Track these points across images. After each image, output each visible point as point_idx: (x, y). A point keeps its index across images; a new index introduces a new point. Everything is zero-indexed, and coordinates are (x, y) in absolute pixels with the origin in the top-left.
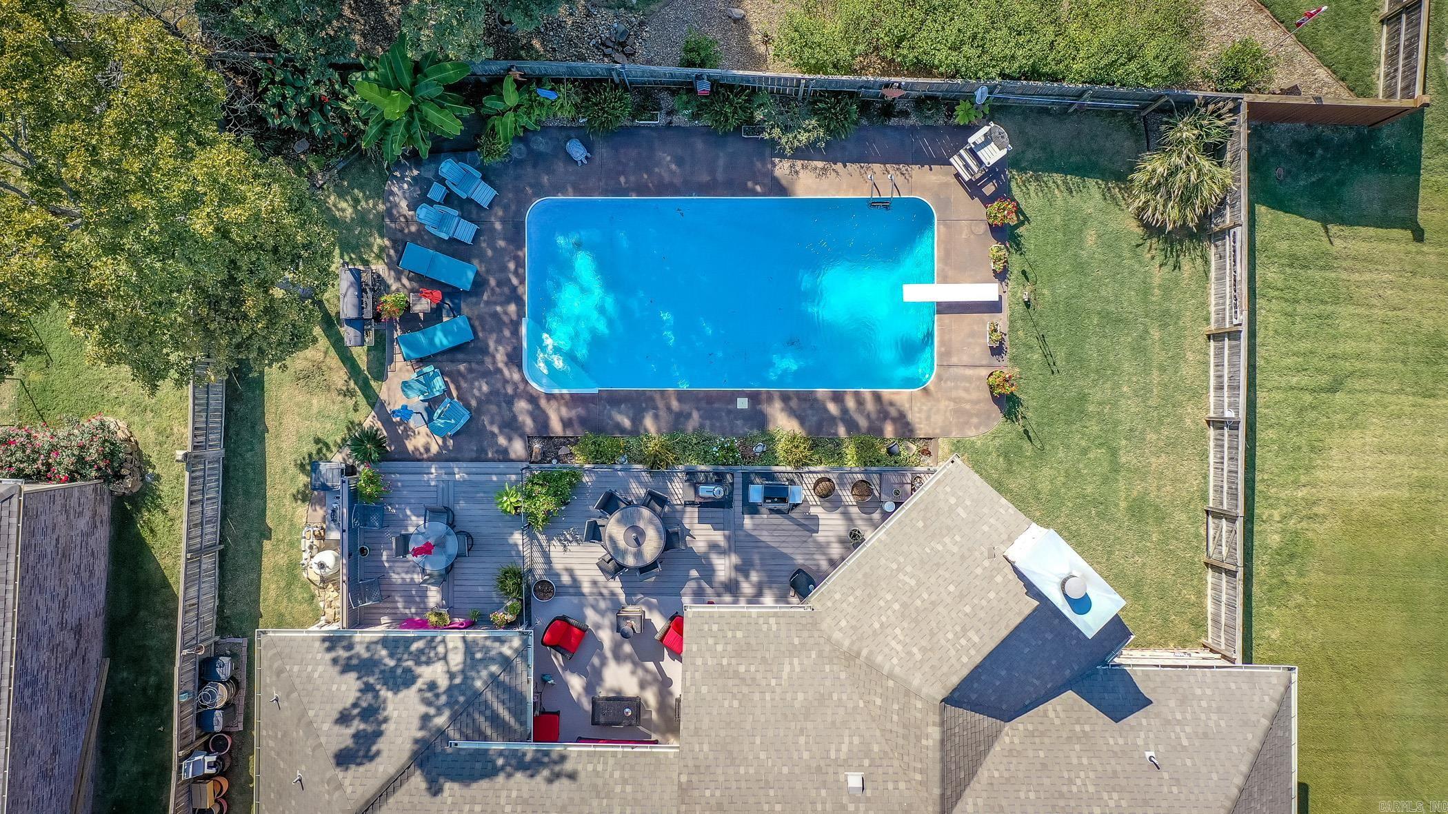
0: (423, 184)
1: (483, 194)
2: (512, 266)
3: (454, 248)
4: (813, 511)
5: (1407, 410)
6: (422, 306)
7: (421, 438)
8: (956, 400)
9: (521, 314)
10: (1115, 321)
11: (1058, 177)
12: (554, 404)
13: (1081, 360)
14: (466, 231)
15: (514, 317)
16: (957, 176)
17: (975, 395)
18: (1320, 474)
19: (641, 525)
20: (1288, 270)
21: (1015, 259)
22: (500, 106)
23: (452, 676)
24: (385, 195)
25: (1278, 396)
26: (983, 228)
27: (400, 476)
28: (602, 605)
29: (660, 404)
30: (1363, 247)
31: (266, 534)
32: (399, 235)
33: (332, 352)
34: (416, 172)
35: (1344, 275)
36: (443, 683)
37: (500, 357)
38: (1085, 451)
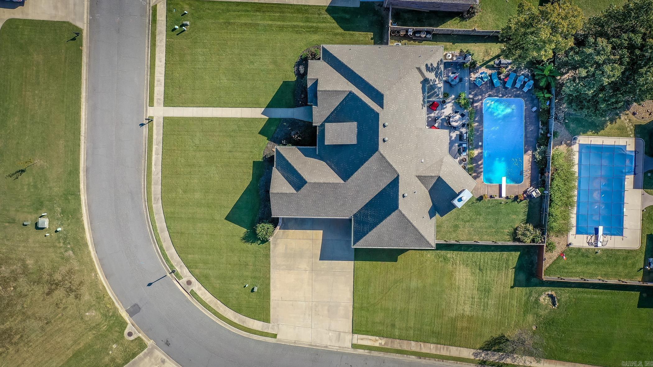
0: (526, 76)
1: (526, 89)
2: (510, 95)
3: (515, 83)
4: (459, 158)
5: (475, 285)
6: (502, 77)
7: (473, 76)
8: (480, 188)
9: (500, 97)
10: (497, 221)
11: (527, 210)
12: (480, 104)
13: (488, 214)
14: (518, 85)
15: (499, 96)
16: (528, 189)
17: (481, 192)
18: (462, 266)
19: (459, 122)
20: (506, 259)
21: (510, 201)
22: (545, 93)
23: (437, 85)
24: (525, 68)
25: (479, 257)
26: (517, 194)
27: (467, 71)
28: (439, 114)
29: (480, 127)
30: (510, 276)
31: (454, 43)
32: (516, 71)
33: (492, 57)
34: (530, 75)
35: (504, 272)
36: (436, 83)
37: (490, 93)
38: (469, 215)
